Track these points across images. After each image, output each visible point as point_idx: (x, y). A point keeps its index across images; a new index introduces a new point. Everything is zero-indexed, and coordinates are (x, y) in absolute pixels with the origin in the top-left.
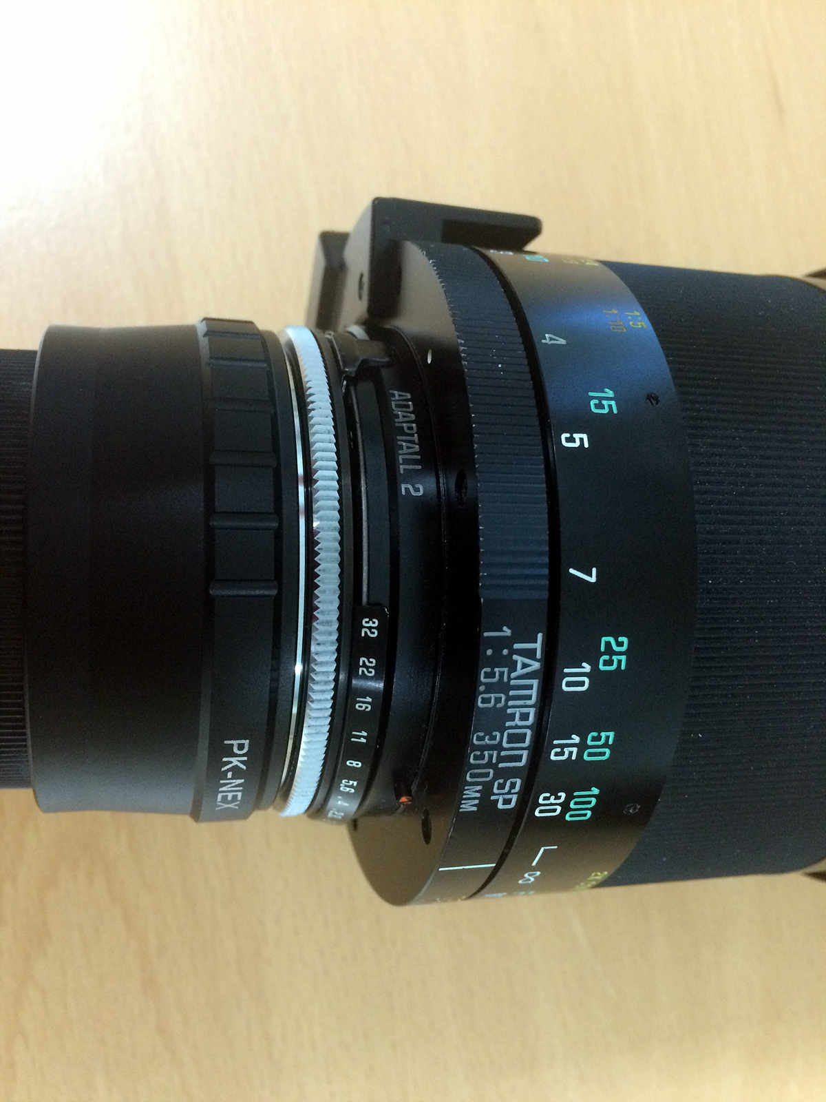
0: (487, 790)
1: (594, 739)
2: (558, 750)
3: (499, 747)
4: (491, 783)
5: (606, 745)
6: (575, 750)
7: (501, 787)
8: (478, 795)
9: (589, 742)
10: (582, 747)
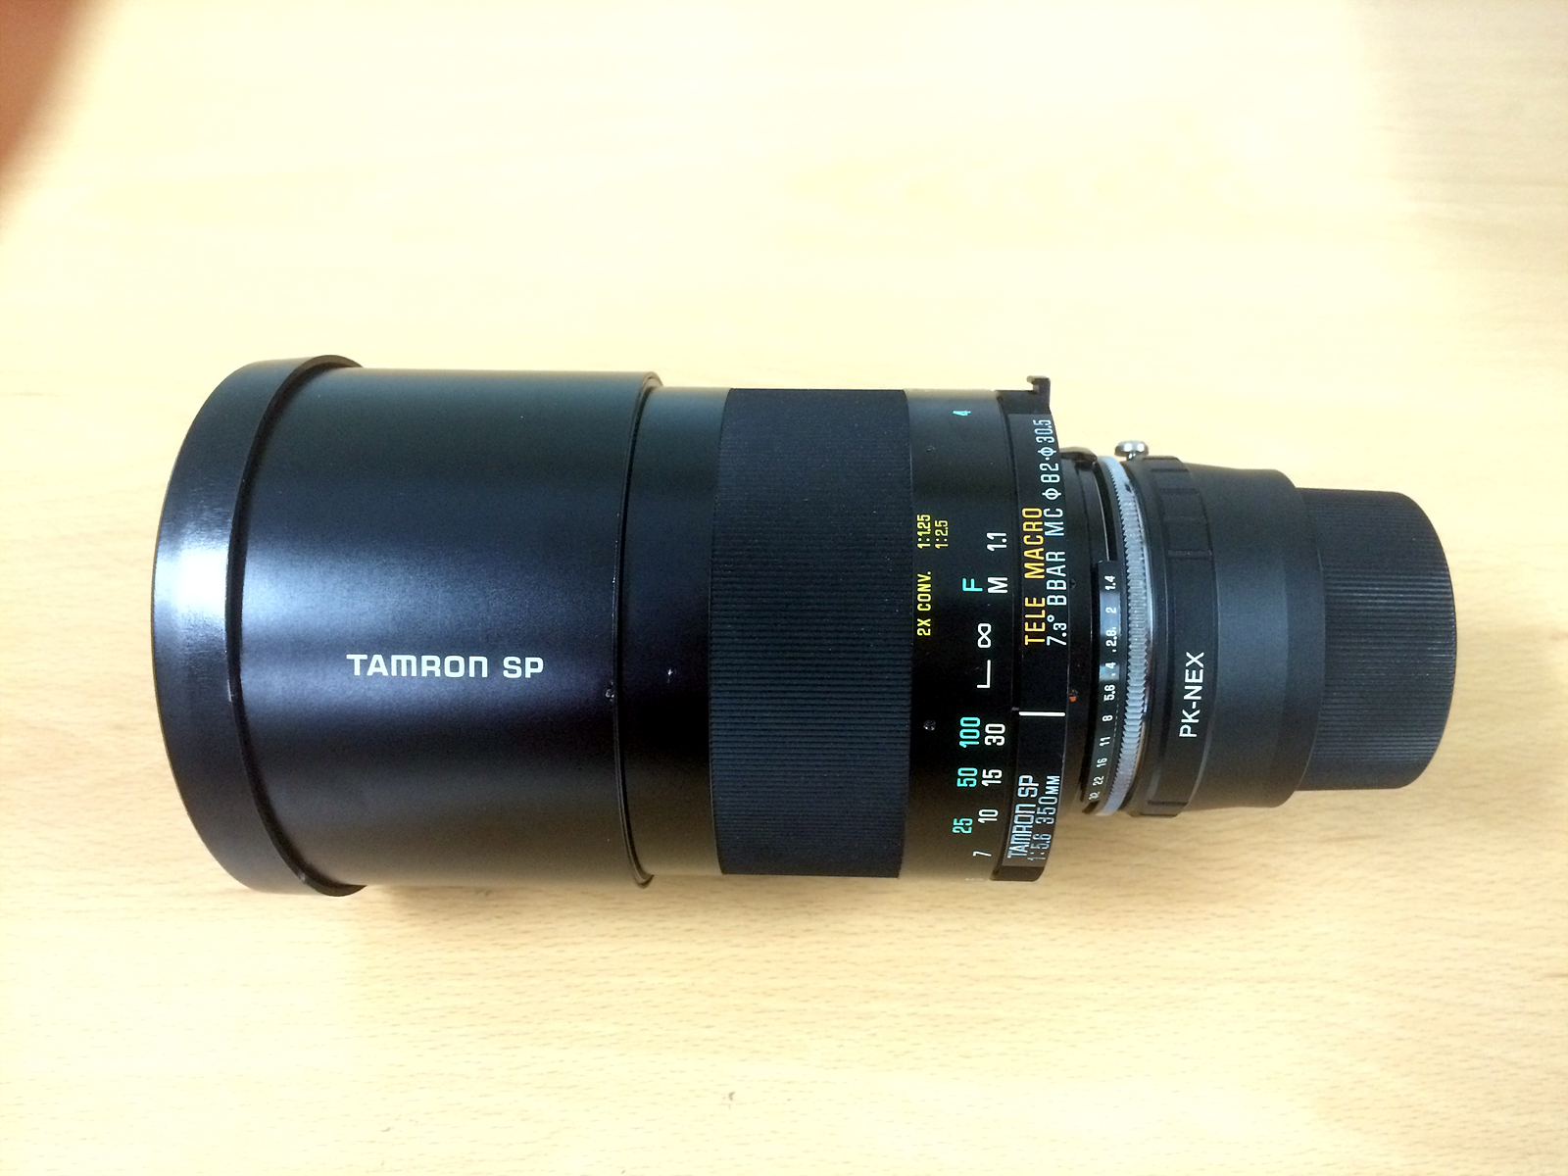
0: (1042, 791)
1: (972, 782)
2: (996, 777)
3: (1036, 816)
4: (1039, 796)
5: (962, 778)
6: (984, 776)
7: (1031, 792)
8: (1047, 788)
9: (975, 781)
10: (979, 778)
